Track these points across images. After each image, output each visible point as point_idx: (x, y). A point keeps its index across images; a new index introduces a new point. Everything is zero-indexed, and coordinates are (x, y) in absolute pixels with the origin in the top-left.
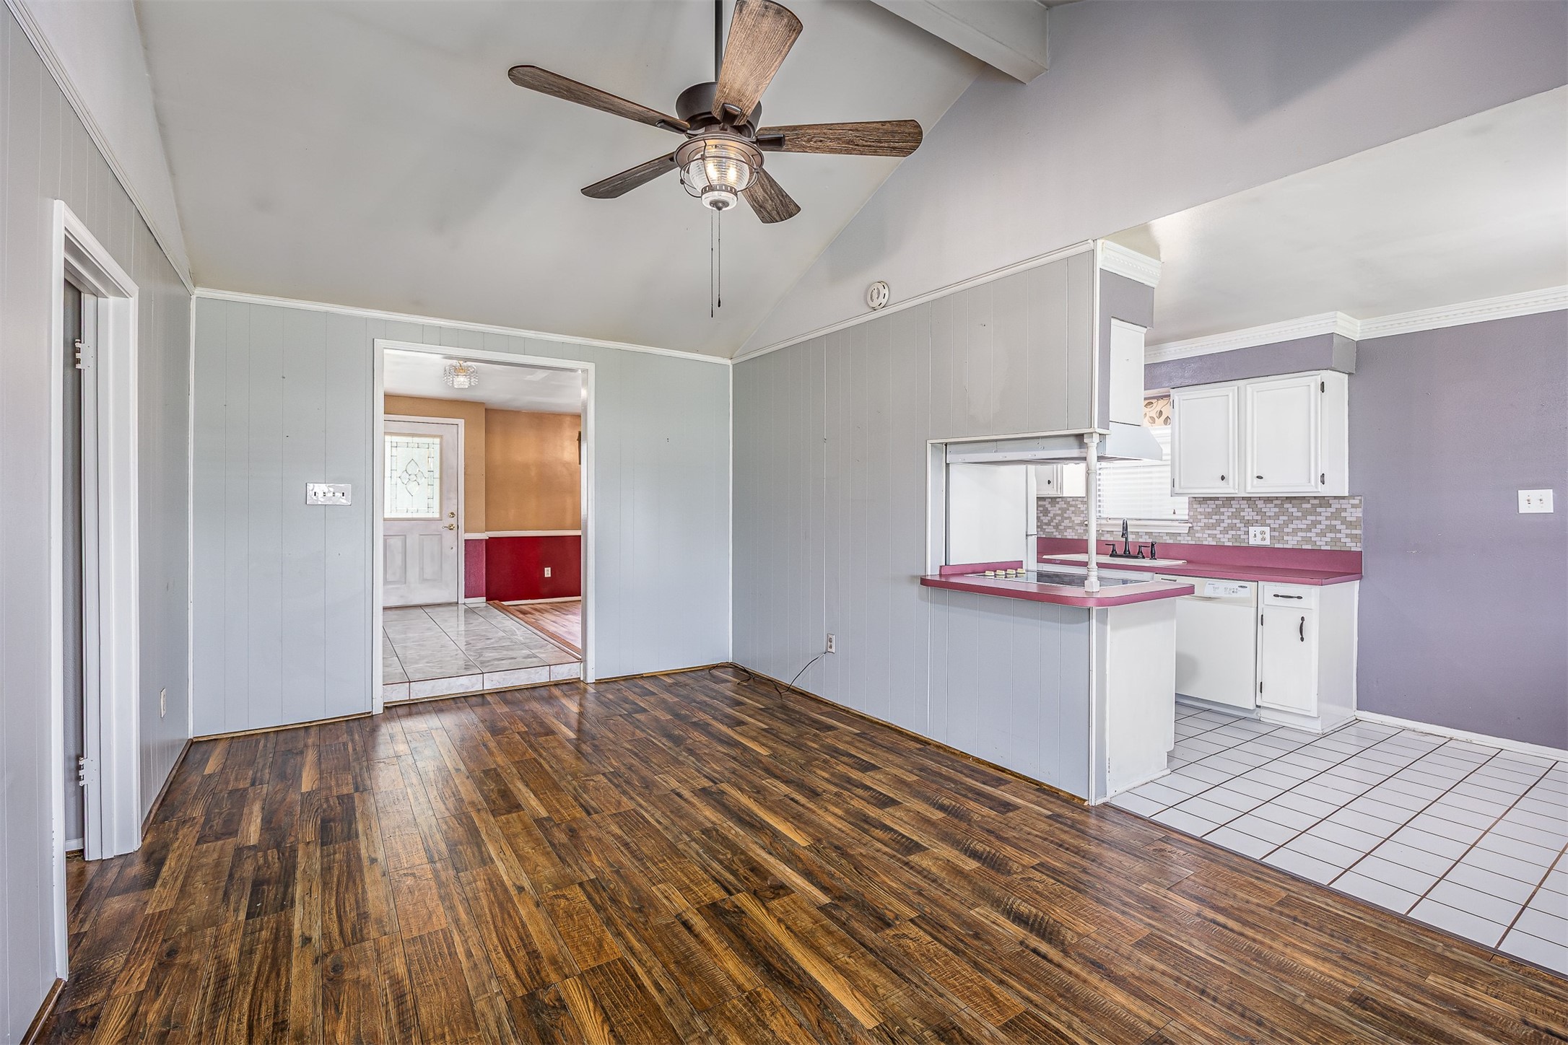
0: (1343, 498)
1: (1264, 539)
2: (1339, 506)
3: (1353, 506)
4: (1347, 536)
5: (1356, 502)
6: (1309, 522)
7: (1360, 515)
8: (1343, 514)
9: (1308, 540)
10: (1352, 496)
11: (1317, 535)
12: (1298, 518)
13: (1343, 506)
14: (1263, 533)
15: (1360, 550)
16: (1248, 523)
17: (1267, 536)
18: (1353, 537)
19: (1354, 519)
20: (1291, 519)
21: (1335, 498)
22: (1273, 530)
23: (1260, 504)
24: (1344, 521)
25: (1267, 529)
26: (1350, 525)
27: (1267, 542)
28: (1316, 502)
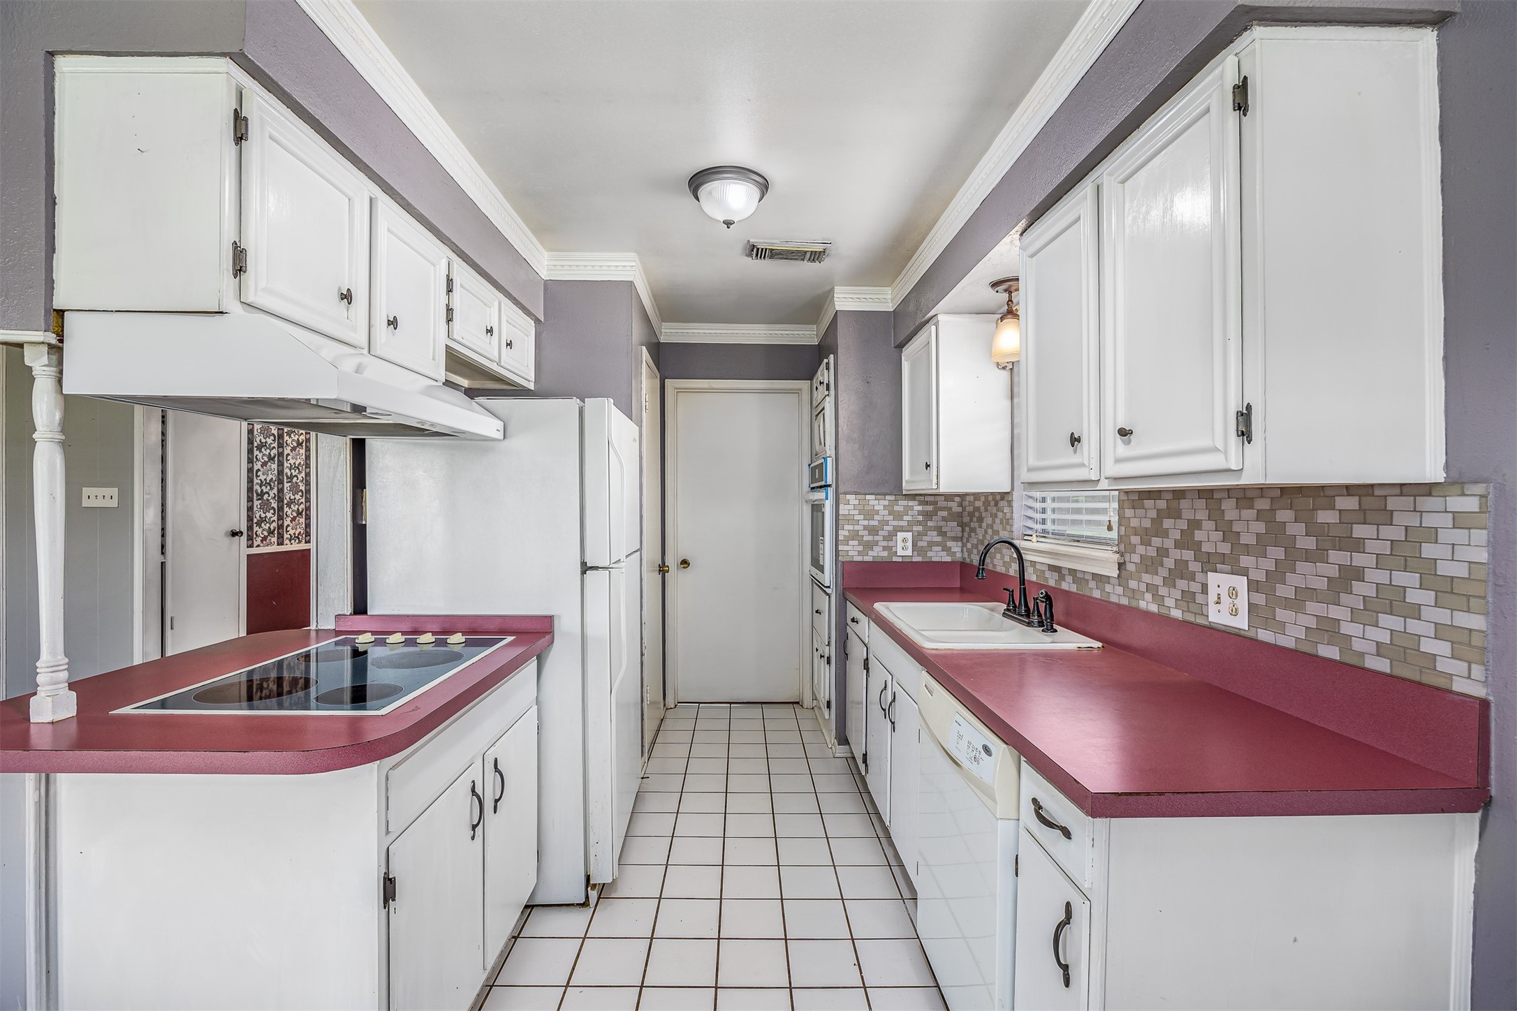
0: (1428, 489)
1: (1234, 612)
2: (1413, 521)
3: (1460, 521)
4: (1440, 632)
5: (1469, 504)
6: (1334, 572)
7: (1483, 556)
8: (1428, 551)
9: (1329, 629)
10: (1456, 482)
11: (1355, 616)
12: (1308, 556)
13: (1429, 521)
14: (1233, 592)
15: (1479, 691)
16: (1211, 563)
17: (1243, 602)
18: (1461, 641)
19: (1460, 571)
20: (1293, 555)
21: (1403, 489)
22: (1253, 586)
23: (1229, 509)
24: (1429, 574)
25: (1241, 583)
26: (1447, 591)
27: (1241, 622)
28: (1350, 503)
